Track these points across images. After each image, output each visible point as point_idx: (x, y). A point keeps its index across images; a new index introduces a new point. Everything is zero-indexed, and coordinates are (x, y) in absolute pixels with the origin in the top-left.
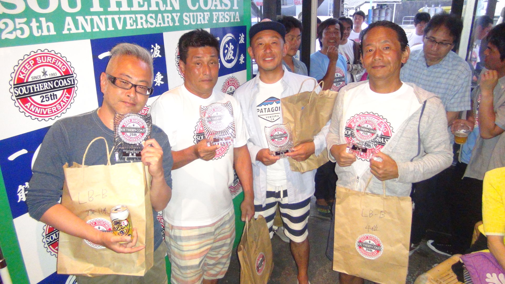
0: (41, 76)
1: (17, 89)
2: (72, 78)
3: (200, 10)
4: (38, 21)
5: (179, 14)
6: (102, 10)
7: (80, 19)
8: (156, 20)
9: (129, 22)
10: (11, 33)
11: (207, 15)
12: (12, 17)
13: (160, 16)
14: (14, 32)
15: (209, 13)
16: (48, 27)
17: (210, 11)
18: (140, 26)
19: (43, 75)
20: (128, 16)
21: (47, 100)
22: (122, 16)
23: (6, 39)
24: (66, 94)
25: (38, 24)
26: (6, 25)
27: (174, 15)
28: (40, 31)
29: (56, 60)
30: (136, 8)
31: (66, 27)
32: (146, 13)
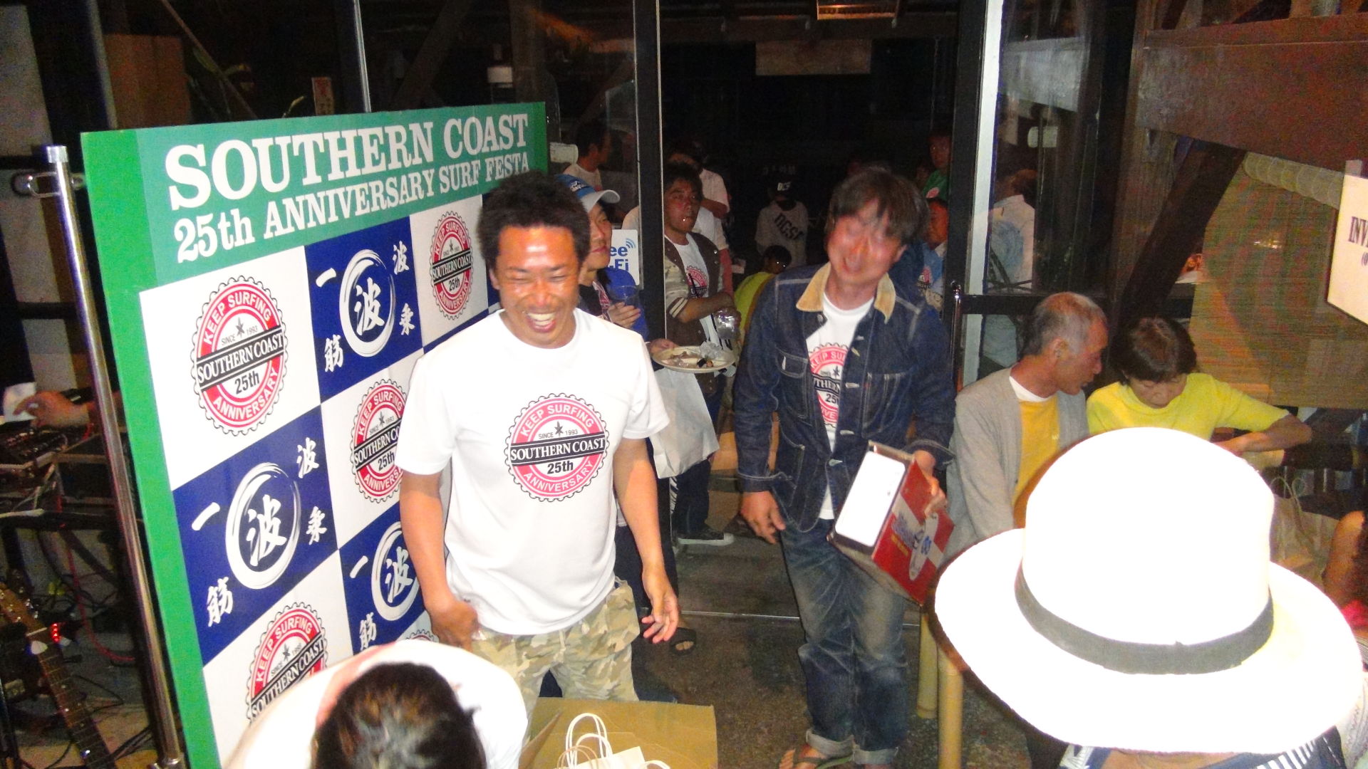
0: (235, 336)
1: (201, 368)
2: (279, 335)
3: (466, 157)
4: (230, 218)
5: (432, 171)
6: (318, 179)
7: (288, 202)
8: (399, 189)
9: (360, 199)
10: (191, 248)
11: (477, 165)
12: (192, 214)
13: (404, 178)
14: (195, 246)
15: (478, 162)
16: (243, 227)
17: (482, 156)
18: (376, 208)
19: (239, 333)
20: (357, 188)
21: (244, 389)
22: (349, 189)
23: (185, 262)
24: (271, 372)
25: (228, 224)
26: (184, 229)
27: (425, 173)
28: (232, 236)
29: (255, 296)
30: (369, 169)
31: (269, 224)
32: (382, 176)
